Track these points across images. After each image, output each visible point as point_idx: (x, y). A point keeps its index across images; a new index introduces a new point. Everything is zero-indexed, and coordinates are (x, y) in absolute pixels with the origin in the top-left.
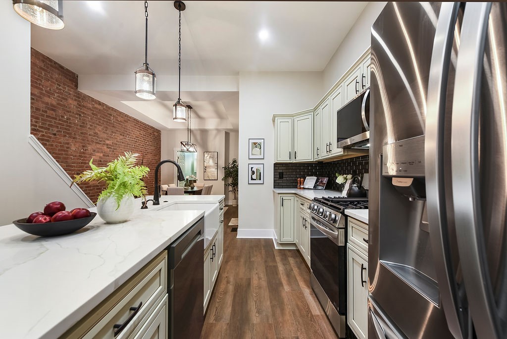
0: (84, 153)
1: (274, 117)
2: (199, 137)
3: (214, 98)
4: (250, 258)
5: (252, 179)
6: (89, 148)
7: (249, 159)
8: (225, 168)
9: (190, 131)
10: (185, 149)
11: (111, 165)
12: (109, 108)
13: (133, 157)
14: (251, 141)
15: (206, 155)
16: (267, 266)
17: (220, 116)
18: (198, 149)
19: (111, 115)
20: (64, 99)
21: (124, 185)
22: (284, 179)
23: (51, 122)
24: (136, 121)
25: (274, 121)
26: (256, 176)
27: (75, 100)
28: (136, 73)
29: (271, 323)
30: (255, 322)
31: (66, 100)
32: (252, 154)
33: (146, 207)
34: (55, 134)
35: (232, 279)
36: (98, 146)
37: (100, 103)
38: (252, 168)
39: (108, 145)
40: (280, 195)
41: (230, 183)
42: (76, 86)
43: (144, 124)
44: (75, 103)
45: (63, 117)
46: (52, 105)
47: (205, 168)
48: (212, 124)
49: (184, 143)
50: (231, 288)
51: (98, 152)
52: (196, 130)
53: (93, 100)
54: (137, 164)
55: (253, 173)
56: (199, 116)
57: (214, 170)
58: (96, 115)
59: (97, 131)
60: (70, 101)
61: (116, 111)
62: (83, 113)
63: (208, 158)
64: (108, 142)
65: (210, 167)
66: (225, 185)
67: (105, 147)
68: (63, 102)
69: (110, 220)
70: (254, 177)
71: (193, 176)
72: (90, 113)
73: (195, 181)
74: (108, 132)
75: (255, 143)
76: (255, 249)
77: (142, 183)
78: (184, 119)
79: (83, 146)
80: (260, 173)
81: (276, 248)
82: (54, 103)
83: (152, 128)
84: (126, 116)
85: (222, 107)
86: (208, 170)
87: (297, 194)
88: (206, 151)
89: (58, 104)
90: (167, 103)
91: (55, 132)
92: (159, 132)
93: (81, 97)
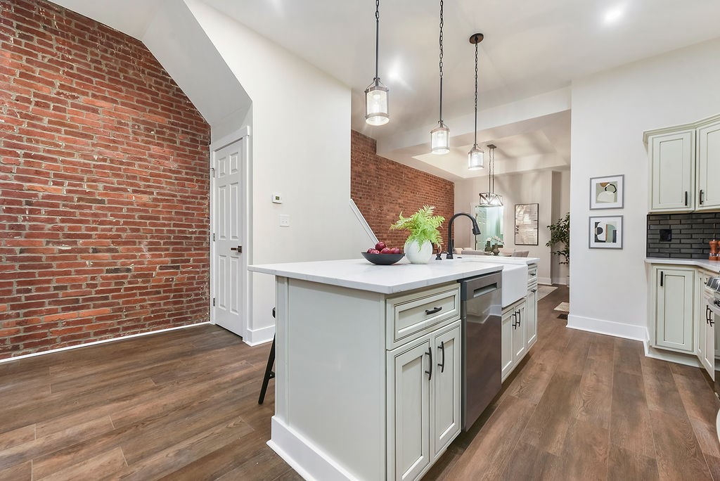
0: (381, 213)
1: (646, 136)
2: (506, 185)
3: (528, 129)
4: (586, 354)
5: (597, 241)
6: (385, 208)
7: (591, 209)
8: (552, 228)
9: (492, 178)
10: (485, 202)
11: (414, 217)
12: (401, 166)
13: (429, 210)
14: (595, 182)
15: (518, 210)
16: (620, 372)
17: (542, 150)
18: (506, 201)
19: (402, 173)
20: (366, 165)
21: (424, 232)
22: (673, 241)
23: (358, 187)
24: (427, 176)
25: (646, 142)
26: (605, 236)
27: (375, 164)
28: (431, 133)
29: (606, 428)
30: (578, 418)
31: (368, 165)
32: (597, 202)
33: (441, 259)
34: (361, 198)
35: (549, 368)
36: (392, 206)
37: (393, 163)
38: (597, 224)
39: (399, 204)
40: (655, 267)
41: (561, 250)
42: (375, 151)
43: (435, 177)
44: (374, 167)
45: (366, 181)
46: (359, 173)
47: (517, 228)
48: (528, 162)
49: (484, 195)
50: (546, 376)
51: (392, 211)
52: (503, 175)
53: (388, 161)
54: (434, 215)
55: (600, 231)
56: (507, 157)
57: (532, 230)
58: (390, 175)
59: (391, 191)
60: (371, 166)
61: (407, 167)
62: (380, 175)
63: (522, 213)
64: (400, 201)
65: (524, 226)
66: (552, 252)
67: (397, 207)
68: (367, 168)
69: (413, 261)
70: (602, 237)
71: (497, 238)
72: (384, 174)
73: (501, 246)
74: (399, 191)
75: (603, 185)
76: (598, 346)
77: (438, 232)
78: (481, 166)
79: (380, 207)
80: (615, 232)
81: (647, 354)
82: (360, 170)
83: (444, 180)
84: (417, 171)
85: (543, 137)
86: (521, 230)
87: (702, 268)
88: (518, 203)
89: (363, 171)
90: (462, 148)
91: (361, 196)
92: (451, 184)
93: (379, 161)
